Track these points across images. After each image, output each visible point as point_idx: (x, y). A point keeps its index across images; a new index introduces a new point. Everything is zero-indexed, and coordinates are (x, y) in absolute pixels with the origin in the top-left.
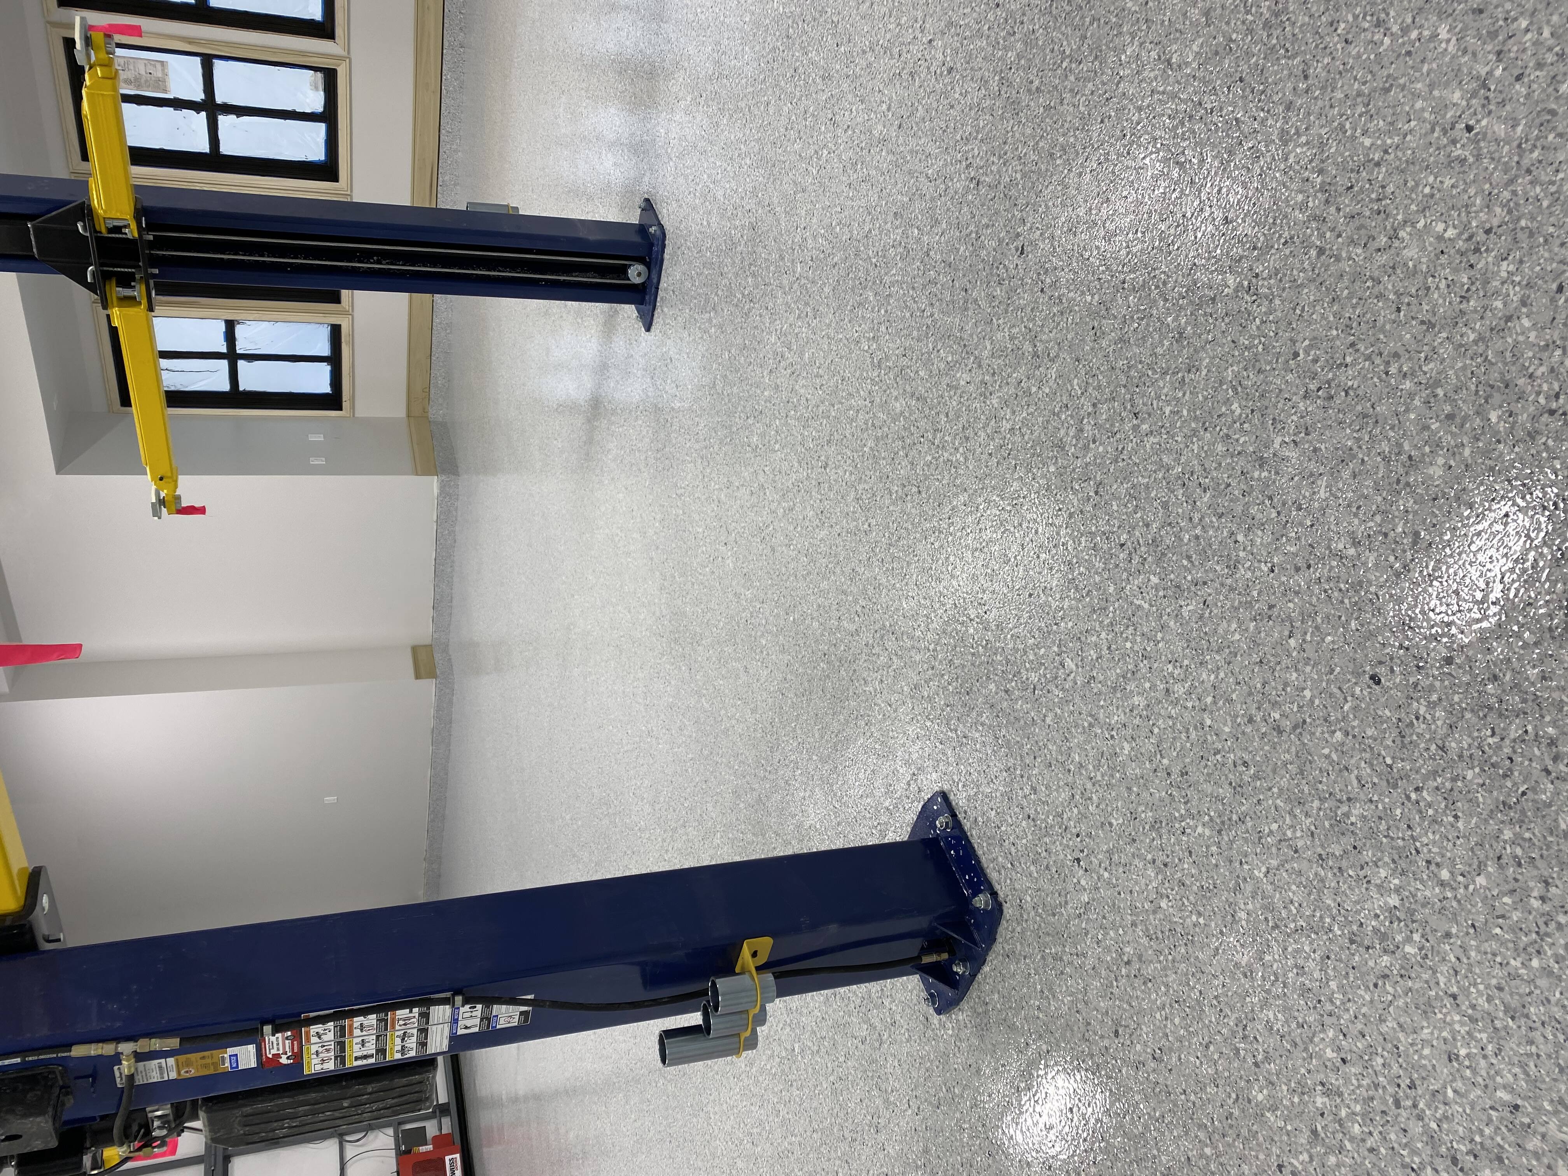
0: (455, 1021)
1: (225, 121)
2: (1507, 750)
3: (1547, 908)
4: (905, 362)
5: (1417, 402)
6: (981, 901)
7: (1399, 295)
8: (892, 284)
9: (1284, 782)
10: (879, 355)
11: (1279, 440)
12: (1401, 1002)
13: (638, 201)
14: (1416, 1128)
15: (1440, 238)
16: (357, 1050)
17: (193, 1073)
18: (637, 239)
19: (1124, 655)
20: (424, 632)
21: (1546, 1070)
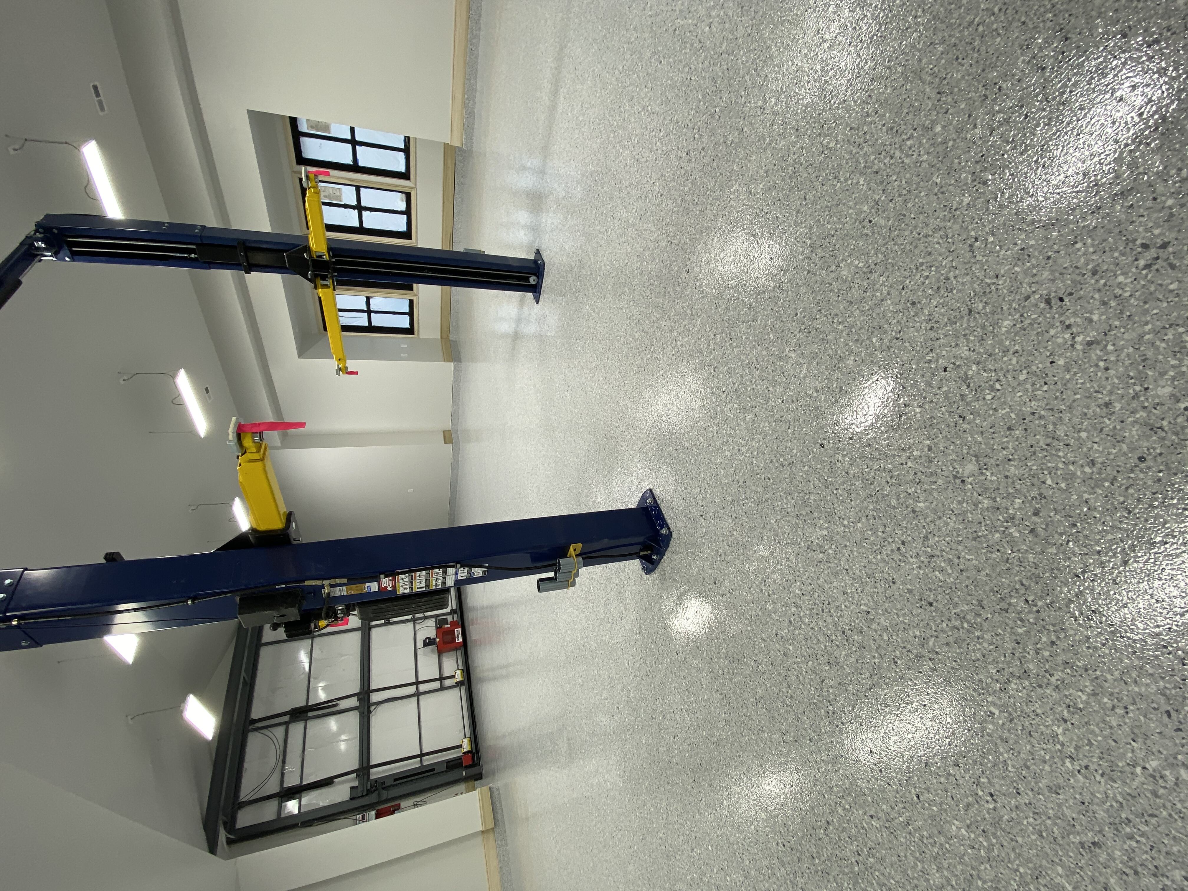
0: (457, 574)
1: (365, 214)
2: (873, 474)
3: (884, 536)
4: (640, 317)
5: (844, 334)
6: (664, 531)
7: (839, 290)
8: (636, 285)
9: (784, 486)
10: (630, 314)
11: (788, 350)
12: (826, 572)
13: (534, 250)
14: (829, 620)
15: (856, 267)
16: (418, 585)
17: (353, 593)
18: (533, 266)
19: (723, 436)
20: (447, 425)
21: (881, 598)
